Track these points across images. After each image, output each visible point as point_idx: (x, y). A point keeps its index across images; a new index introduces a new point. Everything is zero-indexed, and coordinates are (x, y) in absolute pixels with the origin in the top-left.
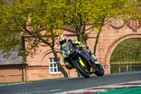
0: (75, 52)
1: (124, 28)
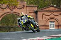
0: (29, 21)
1: (7, 9)
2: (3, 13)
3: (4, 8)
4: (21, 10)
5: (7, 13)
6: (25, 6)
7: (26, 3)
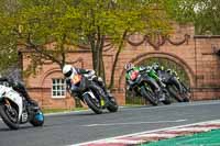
1: (144, 44)
2: (135, 56)
3: (136, 42)
4: (181, 47)
5: (145, 55)
6: (192, 36)
7: (193, 28)
